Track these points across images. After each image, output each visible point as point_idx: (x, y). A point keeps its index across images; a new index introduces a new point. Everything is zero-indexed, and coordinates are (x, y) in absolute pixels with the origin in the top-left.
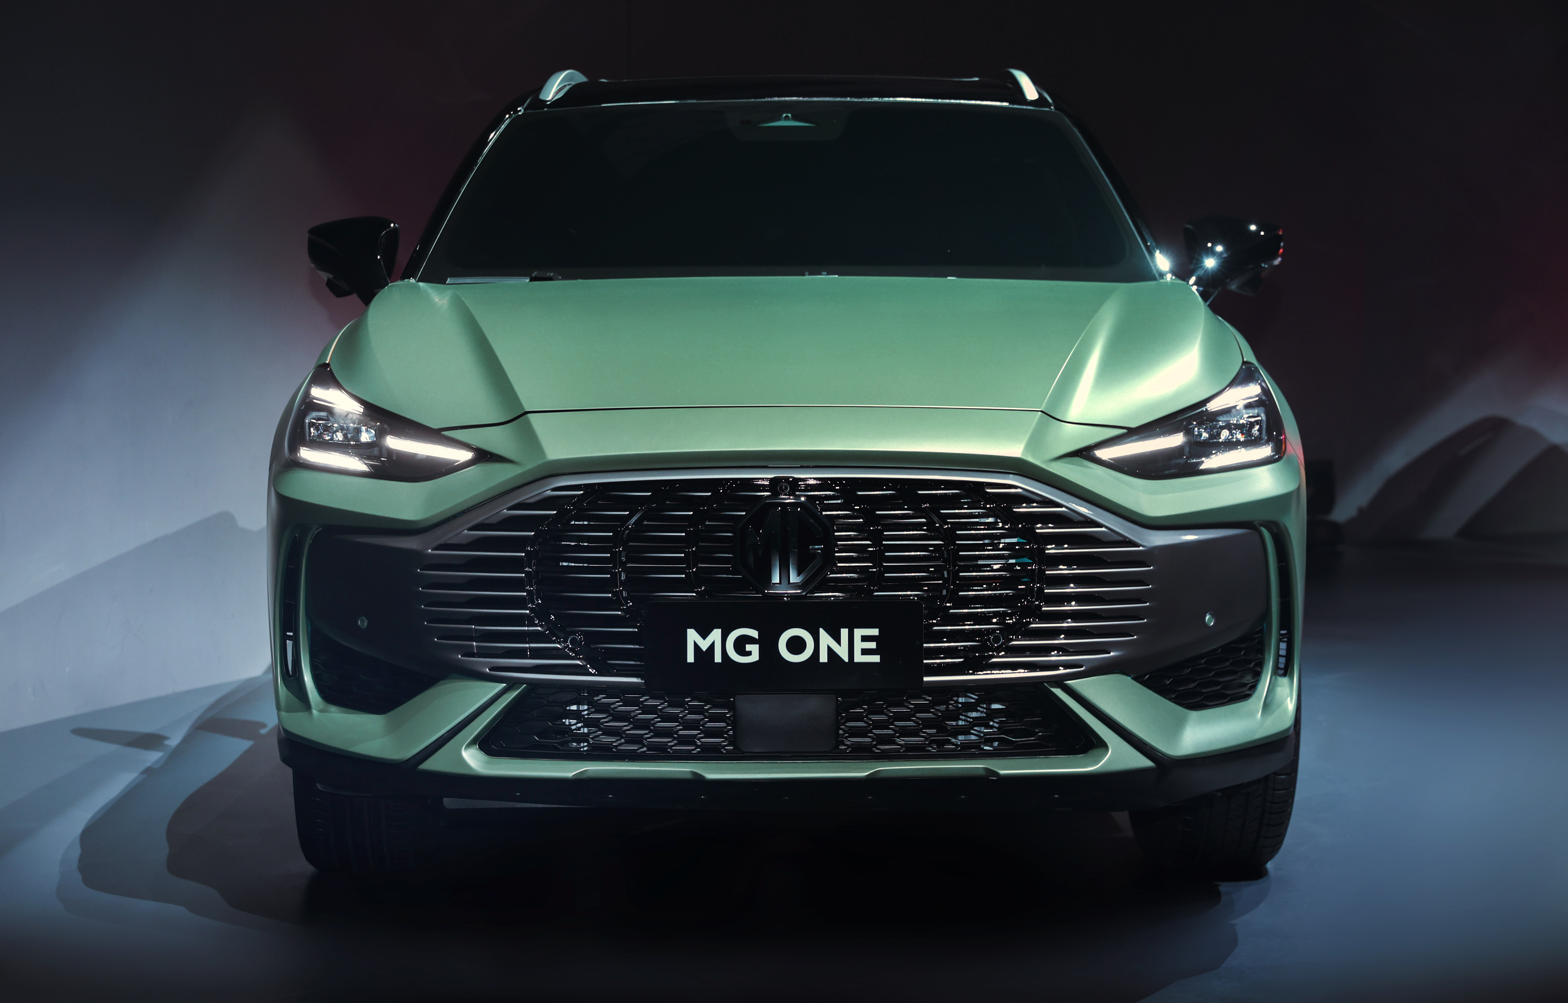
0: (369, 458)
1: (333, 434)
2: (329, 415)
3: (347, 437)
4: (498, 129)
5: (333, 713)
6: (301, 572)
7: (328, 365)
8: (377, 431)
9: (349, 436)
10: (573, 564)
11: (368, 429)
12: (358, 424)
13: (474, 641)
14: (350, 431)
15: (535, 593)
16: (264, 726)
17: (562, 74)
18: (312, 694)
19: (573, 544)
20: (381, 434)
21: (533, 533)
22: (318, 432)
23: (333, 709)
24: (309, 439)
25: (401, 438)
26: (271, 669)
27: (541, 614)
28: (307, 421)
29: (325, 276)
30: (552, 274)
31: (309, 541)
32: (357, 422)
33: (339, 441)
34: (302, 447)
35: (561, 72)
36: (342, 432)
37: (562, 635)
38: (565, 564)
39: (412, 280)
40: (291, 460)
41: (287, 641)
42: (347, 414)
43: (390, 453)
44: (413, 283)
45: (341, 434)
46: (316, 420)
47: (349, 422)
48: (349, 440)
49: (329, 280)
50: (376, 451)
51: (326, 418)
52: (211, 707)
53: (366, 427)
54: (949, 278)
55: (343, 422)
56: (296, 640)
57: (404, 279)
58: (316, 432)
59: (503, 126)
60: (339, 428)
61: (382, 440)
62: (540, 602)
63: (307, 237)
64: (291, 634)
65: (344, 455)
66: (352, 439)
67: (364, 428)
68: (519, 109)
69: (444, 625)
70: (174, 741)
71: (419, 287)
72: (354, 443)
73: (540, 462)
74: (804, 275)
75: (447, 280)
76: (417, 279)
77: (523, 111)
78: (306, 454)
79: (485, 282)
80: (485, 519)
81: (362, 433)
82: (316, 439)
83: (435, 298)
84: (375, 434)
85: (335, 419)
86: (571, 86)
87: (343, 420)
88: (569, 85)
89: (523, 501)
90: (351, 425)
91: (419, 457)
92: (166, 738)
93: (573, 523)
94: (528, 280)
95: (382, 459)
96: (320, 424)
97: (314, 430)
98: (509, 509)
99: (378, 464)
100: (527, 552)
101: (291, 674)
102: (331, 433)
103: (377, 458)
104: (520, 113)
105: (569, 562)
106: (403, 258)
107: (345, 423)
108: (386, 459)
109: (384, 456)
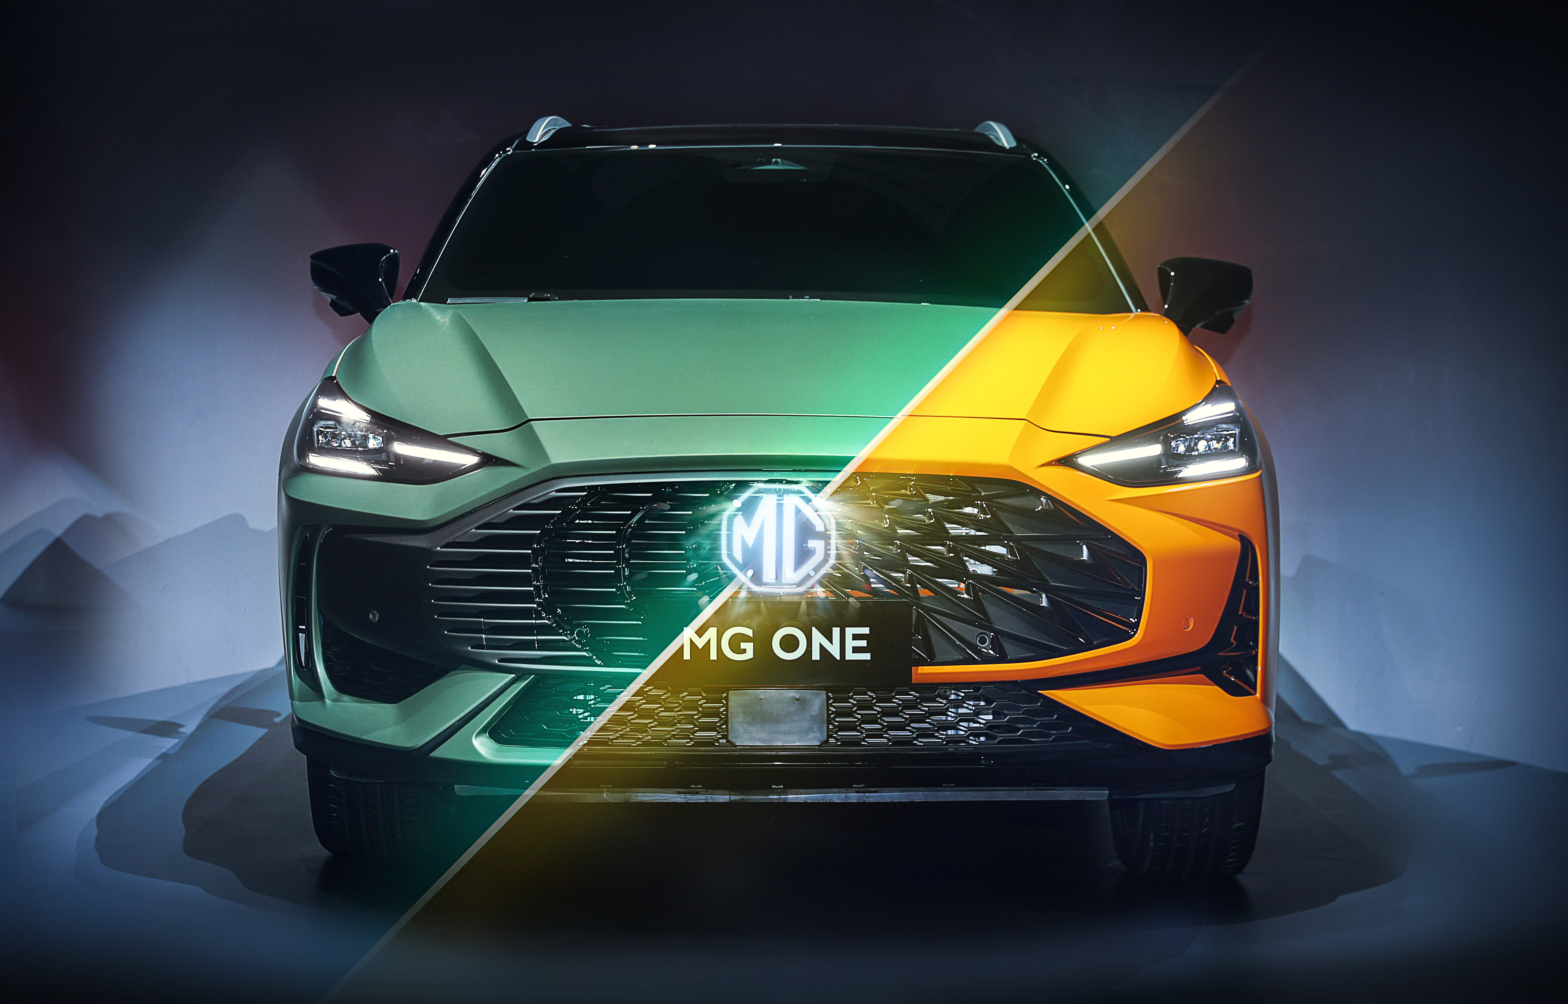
0: (376, 463)
1: (341, 440)
2: (336, 423)
3: (356, 444)
4: (489, 166)
5: (346, 702)
6: (313, 569)
7: (335, 378)
8: (384, 438)
9: (357, 443)
10: (578, 561)
11: (376, 436)
12: (366, 432)
13: (483, 634)
14: (358, 438)
15: (541, 588)
16: (279, 715)
17: (546, 120)
18: (325, 684)
19: (577, 541)
20: (388, 440)
21: (539, 532)
22: (326, 439)
23: (346, 698)
24: (318, 446)
25: (408, 444)
26: (284, 660)
27: (548, 607)
28: (315, 429)
29: (328, 297)
30: (549, 295)
31: (320, 540)
32: (364, 429)
33: (347, 447)
34: (311, 453)
35: (545, 118)
36: (350, 440)
37: (569, 627)
38: (570, 560)
39: (414, 301)
40: (300, 465)
41: (300, 634)
42: (354, 422)
43: (398, 457)
44: (415, 303)
45: (349, 441)
46: (324, 429)
47: (357, 429)
48: (357, 447)
49: (332, 300)
50: (384, 456)
51: (334, 426)
52: (225, 697)
53: (374, 435)
54: (923, 304)
55: (350, 430)
56: (308, 633)
57: (406, 300)
58: (324, 439)
59: (494, 164)
60: (347, 435)
61: (390, 446)
62: (547, 596)
63: (310, 262)
64: (304, 627)
65: (353, 461)
66: (360, 445)
67: (371, 436)
68: (508, 149)
69: (454, 619)
70: (189, 729)
71: (421, 306)
72: (362, 449)
73: (544, 466)
74: (788, 298)
75: (448, 300)
76: (418, 300)
77: (512, 151)
78: (315, 460)
79: (484, 302)
80: (492, 518)
81: (370, 440)
82: (325, 446)
83: (437, 316)
84: (383, 441)
85: (342, 427)
86: (555, 130)
87: (351, 428)
88: (554, 129)
89: (529, 502)
90: (359, 432)
91: (426, 462)
92: (182, 726)
93: (577, 521)
94: (526, 301)
95: (390, 463)
96: (328, 432)
97: (322, 437)
98: (514, 509)
99: (386, 468)
100: (533, 549)
101: (304, 665)
102: (339, 440)
103: (385, 463)
104: (509, 153)
105: (574, 559)
106: (404, 280)
107: (353, 431)
108: (394, 464)
109: (391, 461)
